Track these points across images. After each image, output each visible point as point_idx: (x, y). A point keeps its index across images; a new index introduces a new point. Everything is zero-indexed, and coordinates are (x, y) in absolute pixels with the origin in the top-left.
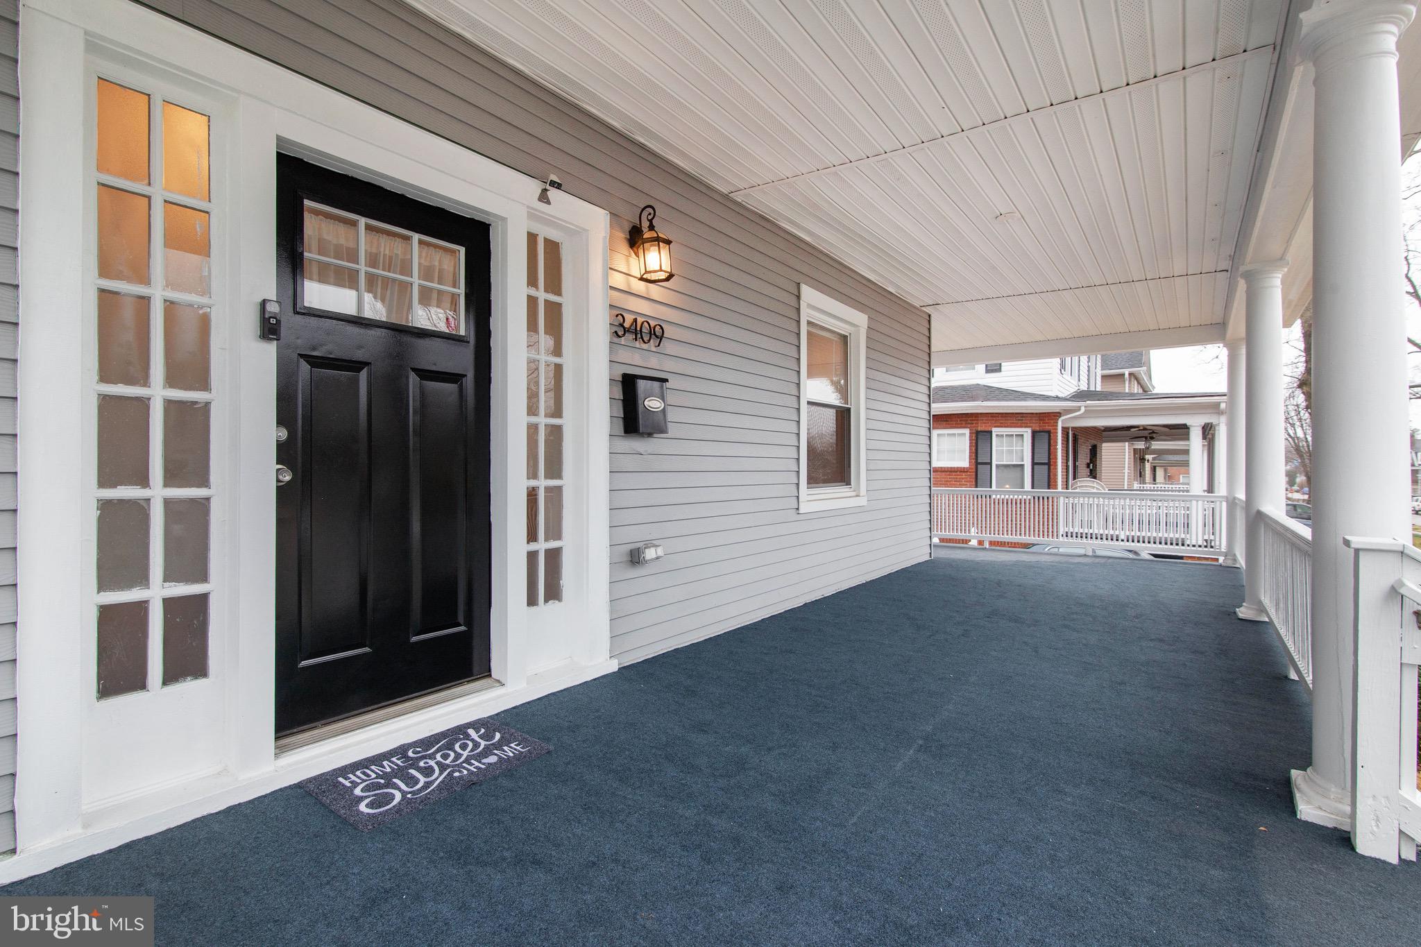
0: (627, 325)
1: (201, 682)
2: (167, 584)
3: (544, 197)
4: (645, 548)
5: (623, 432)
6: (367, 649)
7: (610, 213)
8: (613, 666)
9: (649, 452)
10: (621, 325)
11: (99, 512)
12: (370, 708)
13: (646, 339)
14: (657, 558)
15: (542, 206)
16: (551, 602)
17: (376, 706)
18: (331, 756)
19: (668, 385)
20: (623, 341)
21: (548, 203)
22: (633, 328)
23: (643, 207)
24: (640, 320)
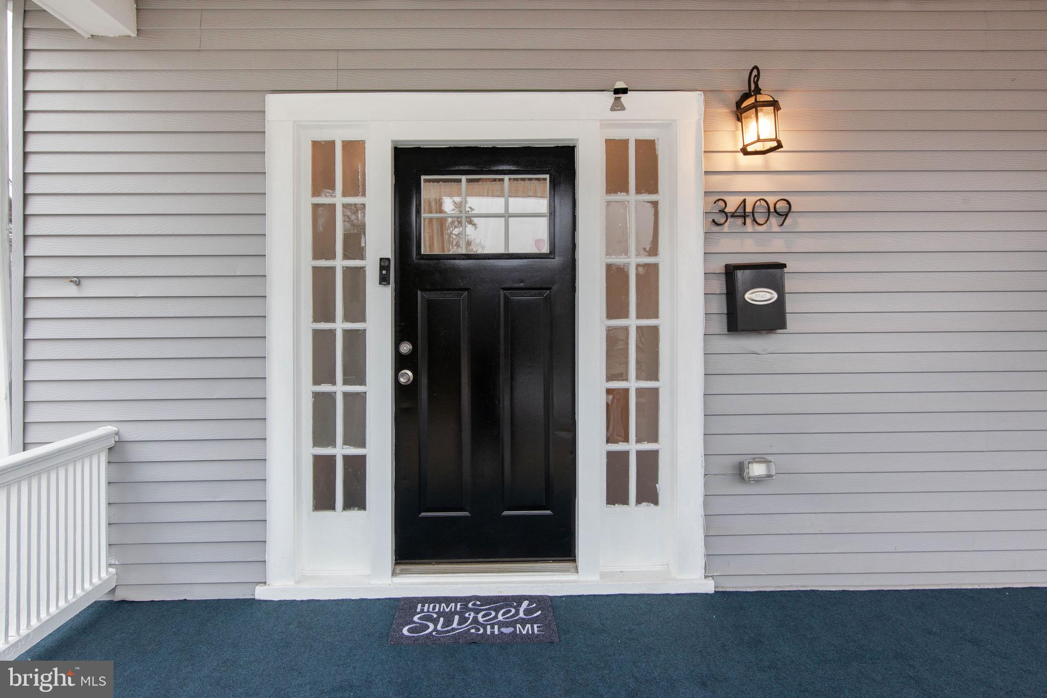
0: (730, 209)
1: (361, 513)
2: (345, 446)
3: (617, 106)
4: (749, 463)
5: (726, 330)
6: (466, 514)
7: (704, 91)
8: (709, 587)
9: (770, 350)
10: (722, 211)
11: (313, 399)
12: (469, 560)
13: (760, 220)
14: (769, 476)
15: (618, 115)
16: (644, 504)
17: (474, 560)
18: (424, 586)
19: (786, 270)
20: (726, 228)
21: (623, 108)
22: (741, 210)
23: (751, 69)
24: (750, 201)
